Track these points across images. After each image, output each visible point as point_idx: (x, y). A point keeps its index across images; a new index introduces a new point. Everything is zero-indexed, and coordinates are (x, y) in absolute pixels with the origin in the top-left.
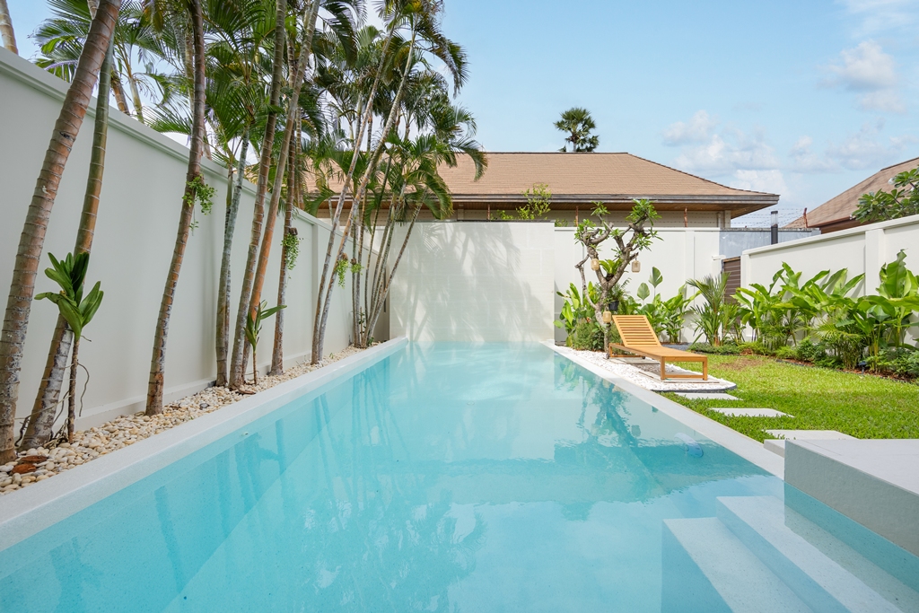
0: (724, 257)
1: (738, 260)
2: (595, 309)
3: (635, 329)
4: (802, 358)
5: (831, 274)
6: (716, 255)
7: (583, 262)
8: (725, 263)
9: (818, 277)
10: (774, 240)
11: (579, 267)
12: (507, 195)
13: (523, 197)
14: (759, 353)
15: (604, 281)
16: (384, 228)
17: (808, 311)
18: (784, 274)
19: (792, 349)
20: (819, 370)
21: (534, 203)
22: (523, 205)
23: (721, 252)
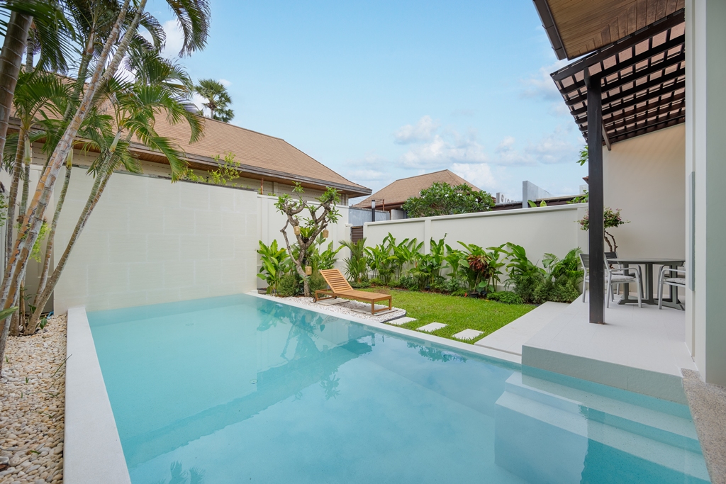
0: (352, 226)
1: (361, 228)
2: (296, 264)
3: (336, 280)
4: (403, 286)
5: (410, 241)
6: (347, 224)
7: (285, 227)
8: (353, 229)
9: (404, 242)
10: (373, 220)
11: (283, 231)
12: (195, 155)
13: (212, 161)
14: (380, 285)
15: (302, 243)
16: (41, 168)
17: (401, 260)
18: (389, 238)
19: (397, 282)
20: (412, 292)
21: (224, 169)
22: (215, 168)
23: (350, 222)
